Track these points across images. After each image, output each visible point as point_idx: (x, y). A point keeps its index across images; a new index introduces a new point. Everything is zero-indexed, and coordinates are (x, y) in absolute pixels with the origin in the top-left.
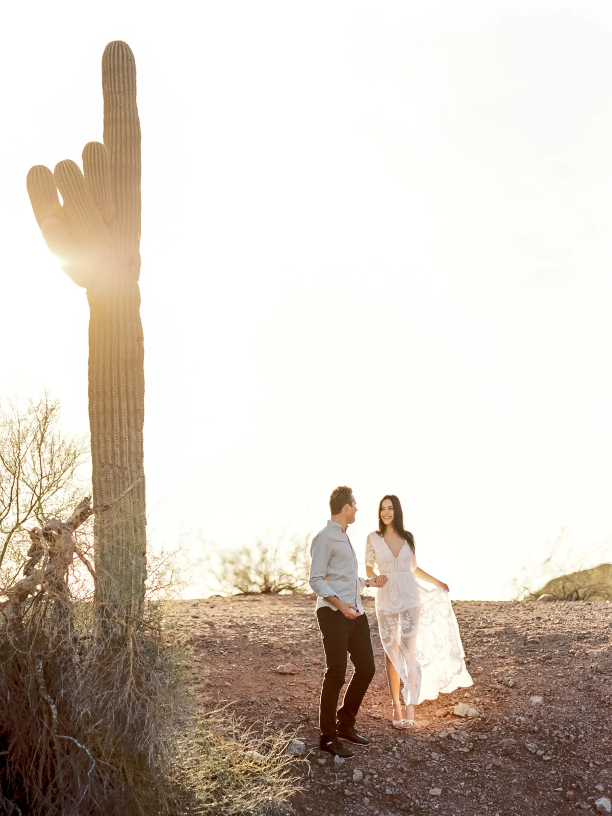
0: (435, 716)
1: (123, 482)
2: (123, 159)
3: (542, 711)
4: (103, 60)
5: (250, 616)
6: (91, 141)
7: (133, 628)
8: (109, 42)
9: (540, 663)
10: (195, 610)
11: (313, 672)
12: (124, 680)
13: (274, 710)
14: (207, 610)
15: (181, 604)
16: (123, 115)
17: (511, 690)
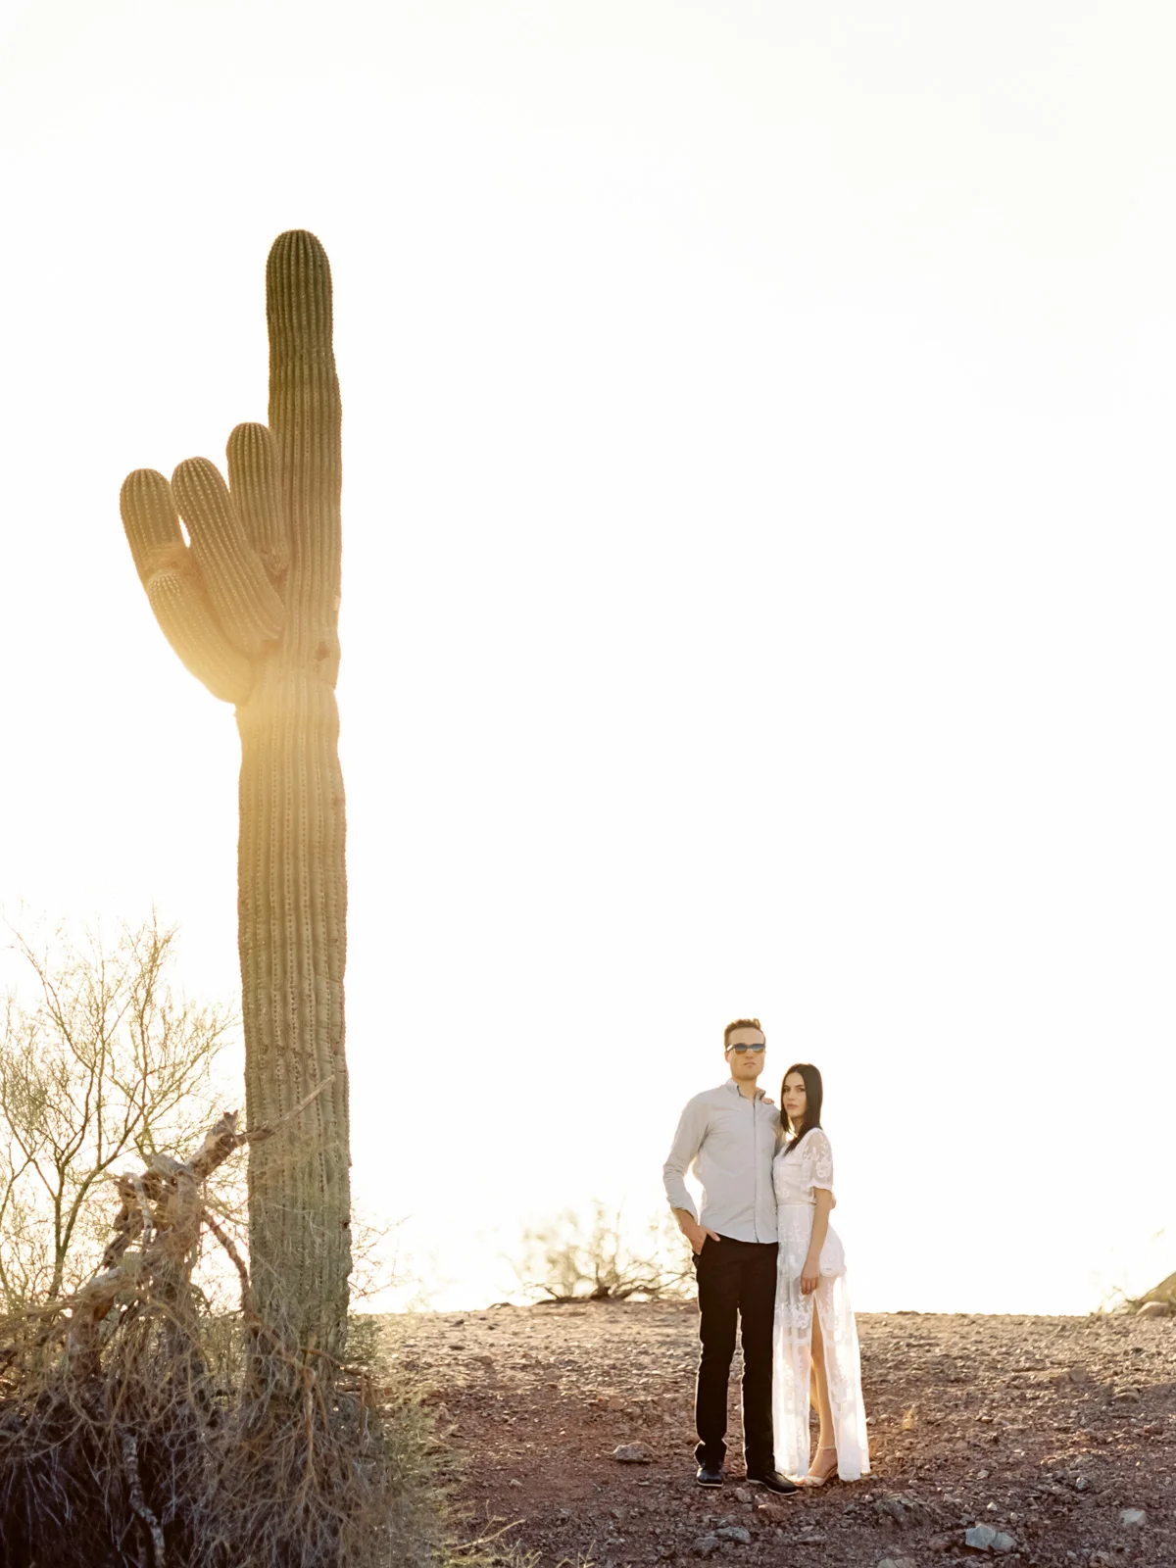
0: (929, 1549)
1: (305, 1081)
2: (307, 455)
3: (1143, 1539)
4: (269, 266)
5: (565, 1345)
6: (243, 421)
7: (315, 1374)
8: (280, 233)
9: (1139, 1442)
10: (457, 1333)
11: (686, 1459)
12: (295, 1476)
13: (606, 1536)
14: (482, 1334)
15: (430, 1320)
16: (306, 371)
17: (1080, 1497)
